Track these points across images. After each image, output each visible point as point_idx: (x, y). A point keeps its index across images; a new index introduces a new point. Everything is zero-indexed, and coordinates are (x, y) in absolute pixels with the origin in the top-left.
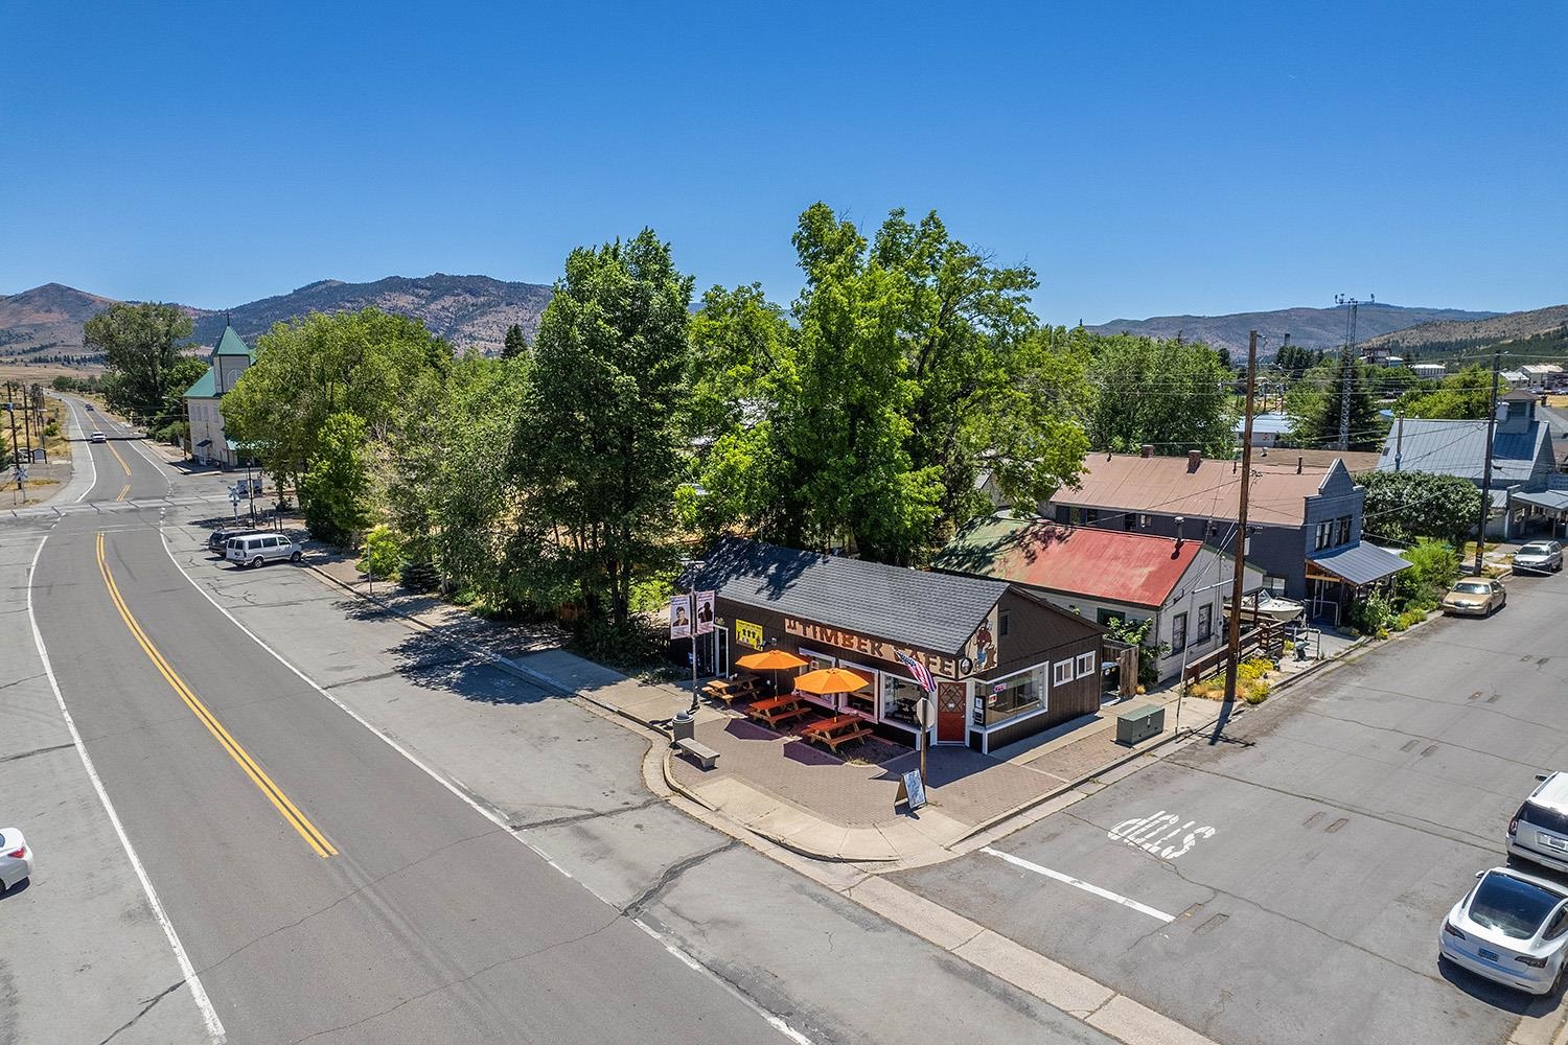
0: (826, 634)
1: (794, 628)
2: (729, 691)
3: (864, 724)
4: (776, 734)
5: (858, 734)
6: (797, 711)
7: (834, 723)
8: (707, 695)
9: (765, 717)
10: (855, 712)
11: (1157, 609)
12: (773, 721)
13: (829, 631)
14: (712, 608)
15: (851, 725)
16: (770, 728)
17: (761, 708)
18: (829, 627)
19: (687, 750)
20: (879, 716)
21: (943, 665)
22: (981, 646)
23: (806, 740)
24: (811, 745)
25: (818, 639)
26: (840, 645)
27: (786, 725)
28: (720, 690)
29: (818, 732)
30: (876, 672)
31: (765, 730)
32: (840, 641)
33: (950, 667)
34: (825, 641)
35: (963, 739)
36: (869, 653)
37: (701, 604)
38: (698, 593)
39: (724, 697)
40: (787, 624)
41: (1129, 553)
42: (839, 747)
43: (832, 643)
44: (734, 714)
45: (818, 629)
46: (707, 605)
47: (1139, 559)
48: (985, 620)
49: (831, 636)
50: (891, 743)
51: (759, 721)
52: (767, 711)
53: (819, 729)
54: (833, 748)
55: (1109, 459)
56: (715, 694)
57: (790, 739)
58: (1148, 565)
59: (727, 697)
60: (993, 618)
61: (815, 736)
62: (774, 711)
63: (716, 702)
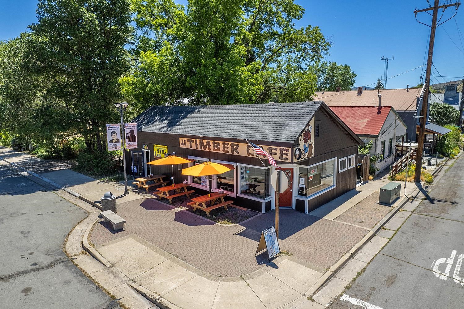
0: (203, 145)
1: (185, 144)
2: (147, 183)
3: (227, 198)
4: (172, 206)
5: (224, 204)
6: (186, 192)
7: (208, 198)
8: (135, 187)
9: (165, 197)
10: (222, 190)
11: (376, 137)
12: (170, 198)
13: (205, 142)
14: (135, 134)
15: (219, 199)
16: (169, 203)
17: (164, 191)
18: (205, 138)
19: (106, 219)
20: (237, 193)
21: (282, 154)
22: (306, 142)
23: (191, 209)
24: (193, 212)
25: (199, 149)
26: (212, 150)
27: (179, 200)
28: (142, 183)
29: (198, 203)
30: (234, 164)
31: (166, 204)
32: (212, 148)
33: (287, 154)
34: (203, 149)
35: (291, 205)
36: (230, 153)
37: (127, 131)
38: (126, 124)
39: (144, 187)
40: (181, 142)
41: (354, 114)
42: (211, 213)
43: (207, 150)
44: (149, 196)
45: (198, 141)
46: (132, 132)
47: (360, 116)
48: (308, 125)
49: (206, 145)
50: (245, 209)
51: (163, 199)
52: (167, 192)
53: (198, 202)
54: (208, 214)
55: (323, 94)
56: (140, 185)
57: (179, 209)
58: (365, 118)
59: (146, 186)
60: (312, 123)
61: (196, 206)
62: (172, 193)
63: (140, 190)
